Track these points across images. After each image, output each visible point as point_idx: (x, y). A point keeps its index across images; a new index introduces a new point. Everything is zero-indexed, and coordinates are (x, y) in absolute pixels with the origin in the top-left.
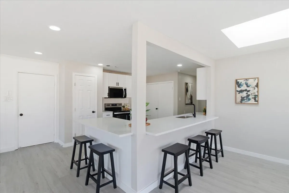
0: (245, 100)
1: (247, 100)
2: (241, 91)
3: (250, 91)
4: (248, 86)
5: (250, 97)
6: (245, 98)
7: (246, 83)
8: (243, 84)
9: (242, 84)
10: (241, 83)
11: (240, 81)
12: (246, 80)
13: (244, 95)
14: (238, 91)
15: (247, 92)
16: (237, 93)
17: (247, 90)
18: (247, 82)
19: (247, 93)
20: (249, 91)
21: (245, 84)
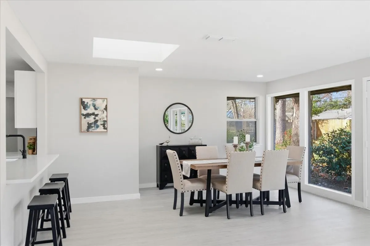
0: (93, 127)
1: (95, 128)
2: (88, 115)
3: (99, 116)
4: (96, 109)
5: (99, 123)
6: (93, 124)
7: (93, 104)
8: (90, 105)
9: (89, 106)
10: (87, 103)
11: (86, 101)
12: (93, 100)
13: (90, 120)
14: (83, 115)
15: (95, 116)
16: (83, 117)
17: (95, 114)
18: (95, 103)
19: (95, 118)
20: (97, 115)
21: (93, 106)
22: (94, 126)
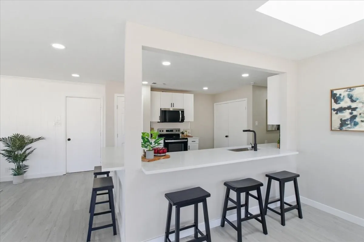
0: (348, 124)
1: (351, 125)
2: (341, 110)
3: (357, 110)
4: (353, 101)
5: (358, 120)
6: (349, 121)
7: (349, 95)
8: (344, 97)
9: (342, 98)
10: (340, 95)
11: (338, 92)
12: (349, 90)
13: (345, 116)
14: (334, 110)
15: (352, 111)
16: (334, 113)
17: (352, 107)
18: (351, 93)
19: (351, 113)
20: (355, 109)
21: (348, 97)
22: (351, 123)
